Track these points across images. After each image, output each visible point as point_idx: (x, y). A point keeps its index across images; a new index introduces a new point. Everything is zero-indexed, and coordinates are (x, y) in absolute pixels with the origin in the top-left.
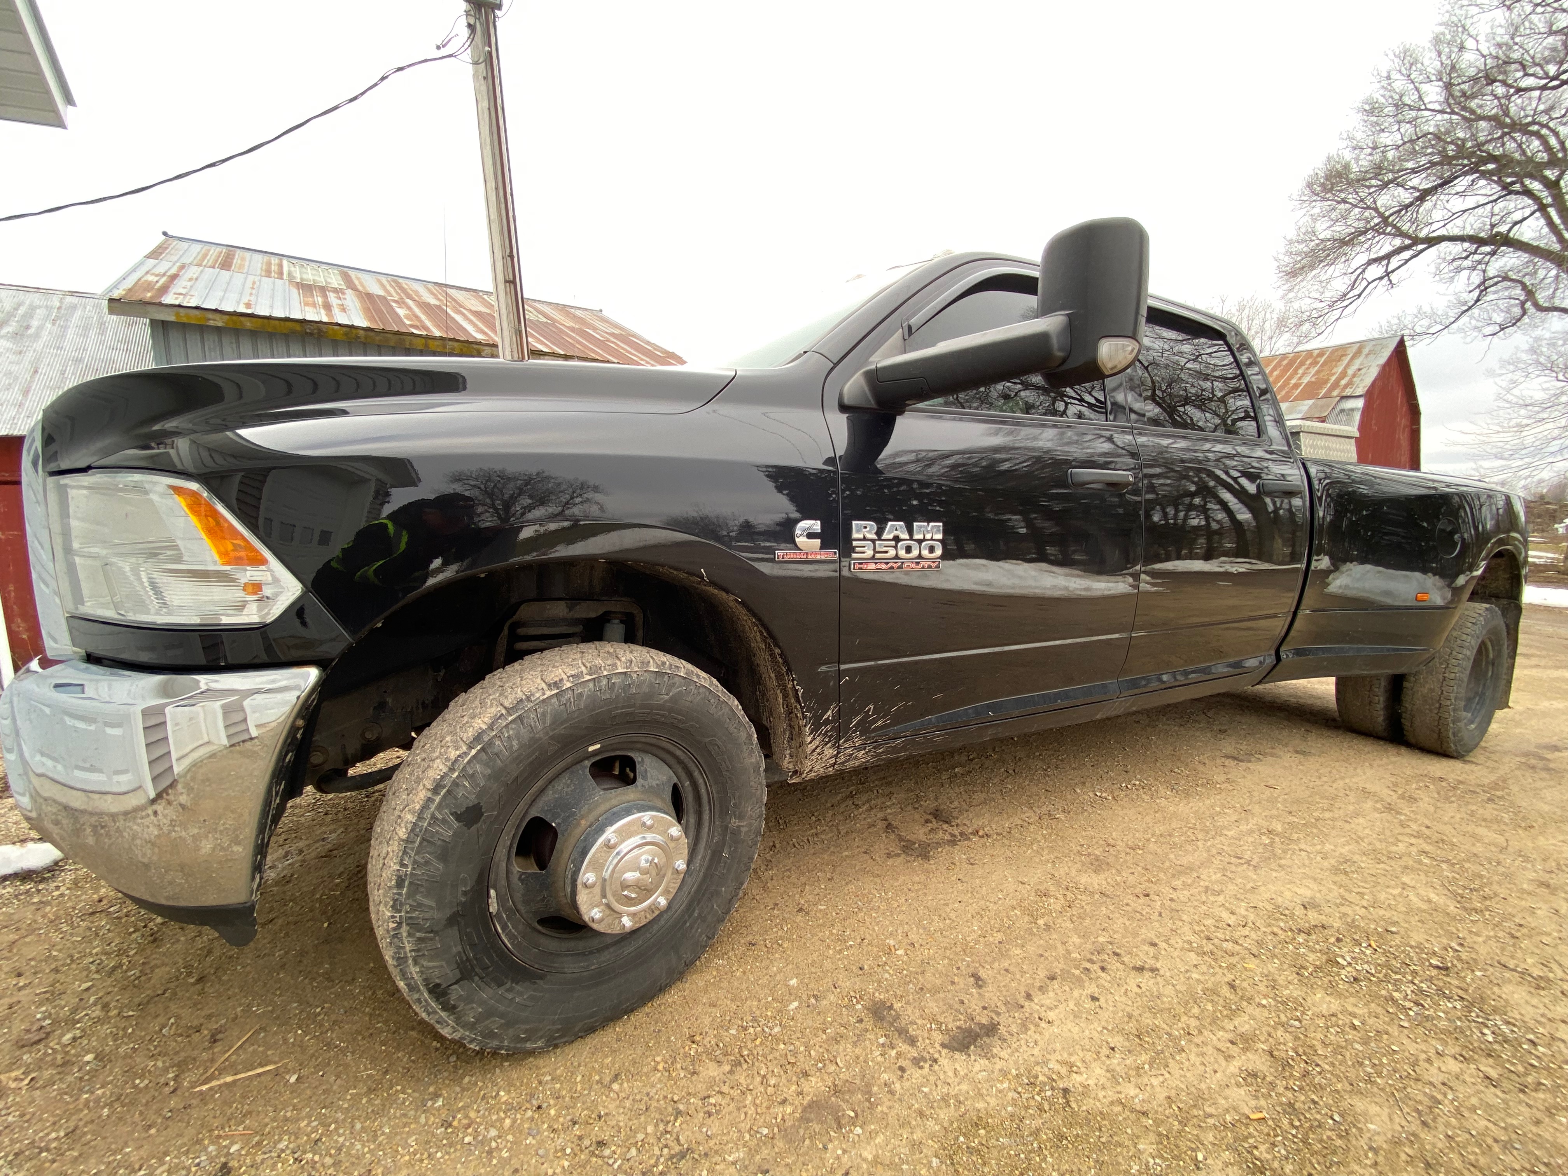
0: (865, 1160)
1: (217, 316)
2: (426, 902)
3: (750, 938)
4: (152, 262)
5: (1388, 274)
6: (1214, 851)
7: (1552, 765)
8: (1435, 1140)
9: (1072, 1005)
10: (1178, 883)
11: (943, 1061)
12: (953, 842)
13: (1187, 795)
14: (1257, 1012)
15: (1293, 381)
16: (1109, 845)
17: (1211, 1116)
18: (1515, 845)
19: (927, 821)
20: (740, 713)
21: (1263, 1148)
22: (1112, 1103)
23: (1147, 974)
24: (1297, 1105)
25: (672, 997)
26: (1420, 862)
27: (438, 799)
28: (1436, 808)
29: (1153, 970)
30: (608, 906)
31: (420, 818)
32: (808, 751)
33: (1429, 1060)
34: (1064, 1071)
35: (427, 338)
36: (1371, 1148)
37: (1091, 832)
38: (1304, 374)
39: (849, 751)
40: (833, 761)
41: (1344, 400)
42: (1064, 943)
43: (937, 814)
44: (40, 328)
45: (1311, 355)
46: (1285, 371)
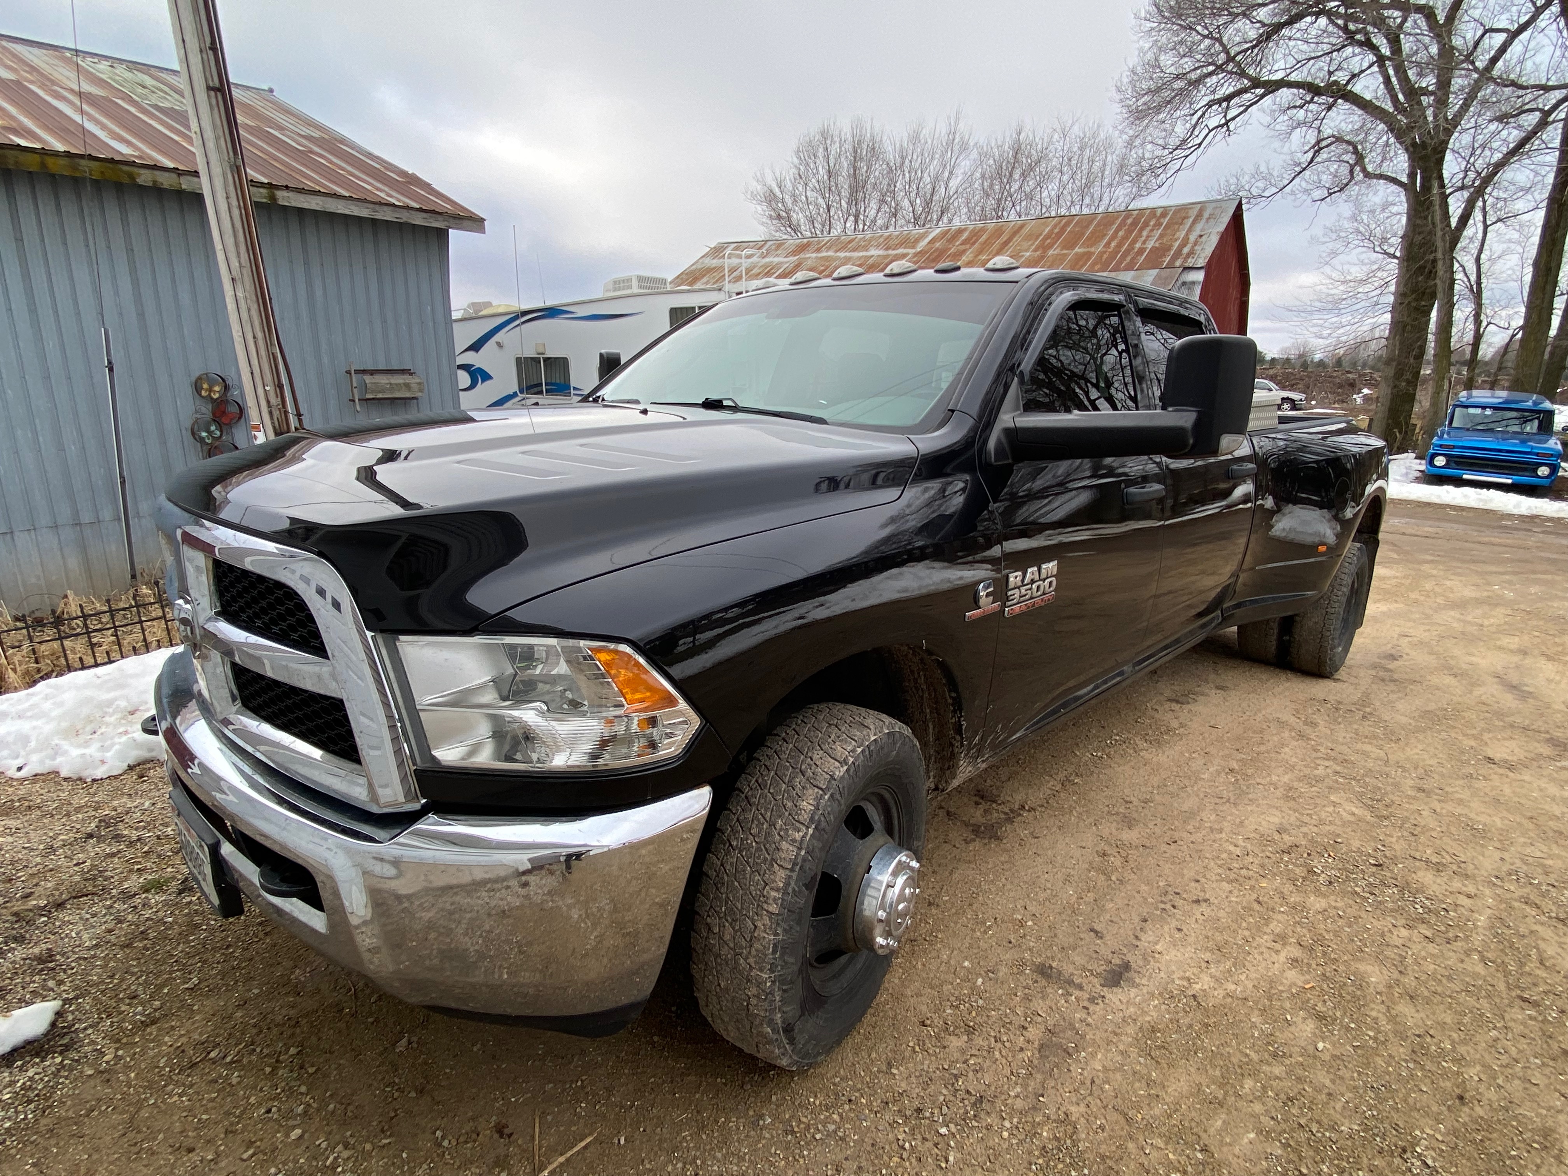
0: (1098, 1071)
5: (1227, 122)
6: (1202, 795)
7: (1396, 676)
8: (1409, 981)
9: (1168, 939)
10: (1190, 828)
11: (1108, 996)
12: (1009, 820)
13: (1159, 744)
14: (1280, 917)
15: (1138, 245)
17: (1283, 991)
18: (1393, 758)
19: (977, 803)
21: (1319, 1005)
22: (1224, 997)
23: (1204, 904)
24: (1328, 974)
26: (1336, 781)
28: (1331, 730)
29: (1206, 901)
33: (1390, 931)
34: (1185, 983)
35: (43, 153)
36: (1377, 993)
37: (1108, 792)
38: (1148, 237)
41: (1185, 272)
42: (1138, 892)
45: (1155, 215)
46: (1129, 232)
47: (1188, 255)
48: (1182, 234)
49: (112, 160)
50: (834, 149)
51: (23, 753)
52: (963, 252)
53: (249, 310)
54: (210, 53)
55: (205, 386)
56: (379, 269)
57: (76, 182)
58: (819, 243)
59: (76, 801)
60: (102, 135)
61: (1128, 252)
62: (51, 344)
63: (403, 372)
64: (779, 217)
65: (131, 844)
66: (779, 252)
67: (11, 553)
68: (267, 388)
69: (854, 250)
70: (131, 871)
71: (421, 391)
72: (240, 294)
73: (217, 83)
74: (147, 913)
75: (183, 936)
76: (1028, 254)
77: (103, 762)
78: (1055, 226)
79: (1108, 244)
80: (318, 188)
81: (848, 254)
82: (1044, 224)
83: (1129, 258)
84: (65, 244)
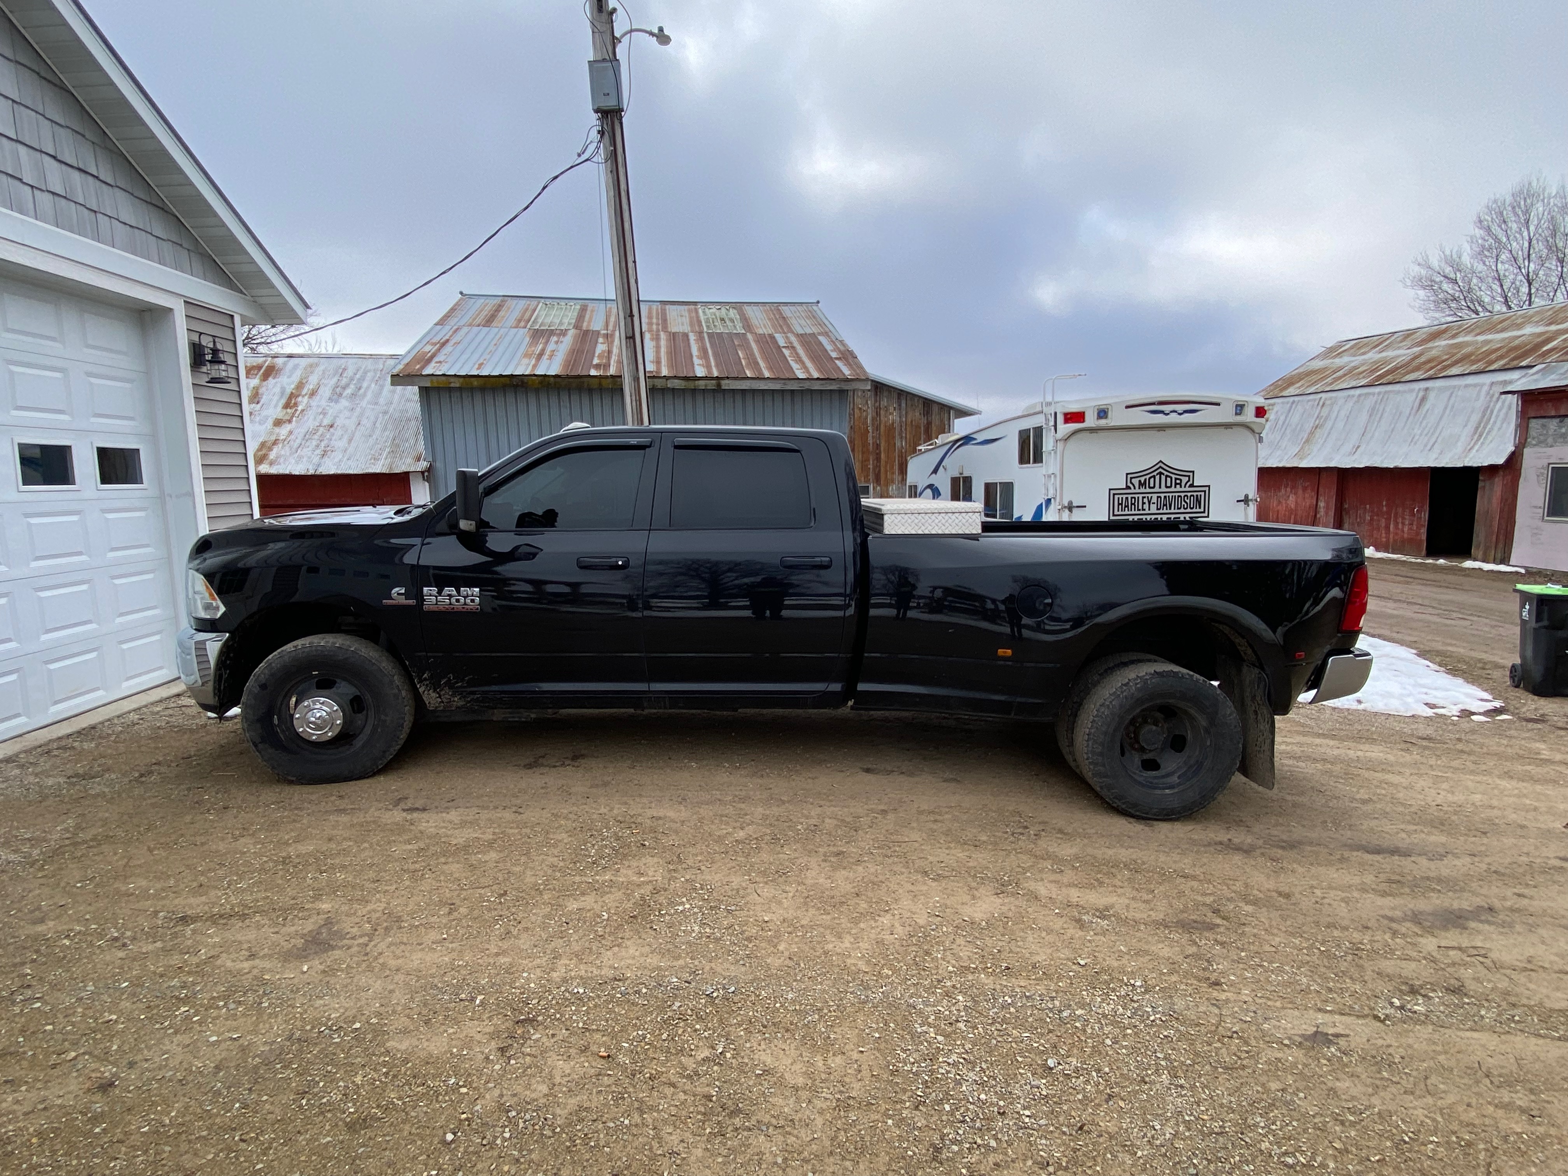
1: (456, 380)
4: (439, 327)
40: (440, 700)
44: (368, 388)
66: (1402, 344)
69: (1502, 331)
80: (749, 375)
81: (1490, 337)
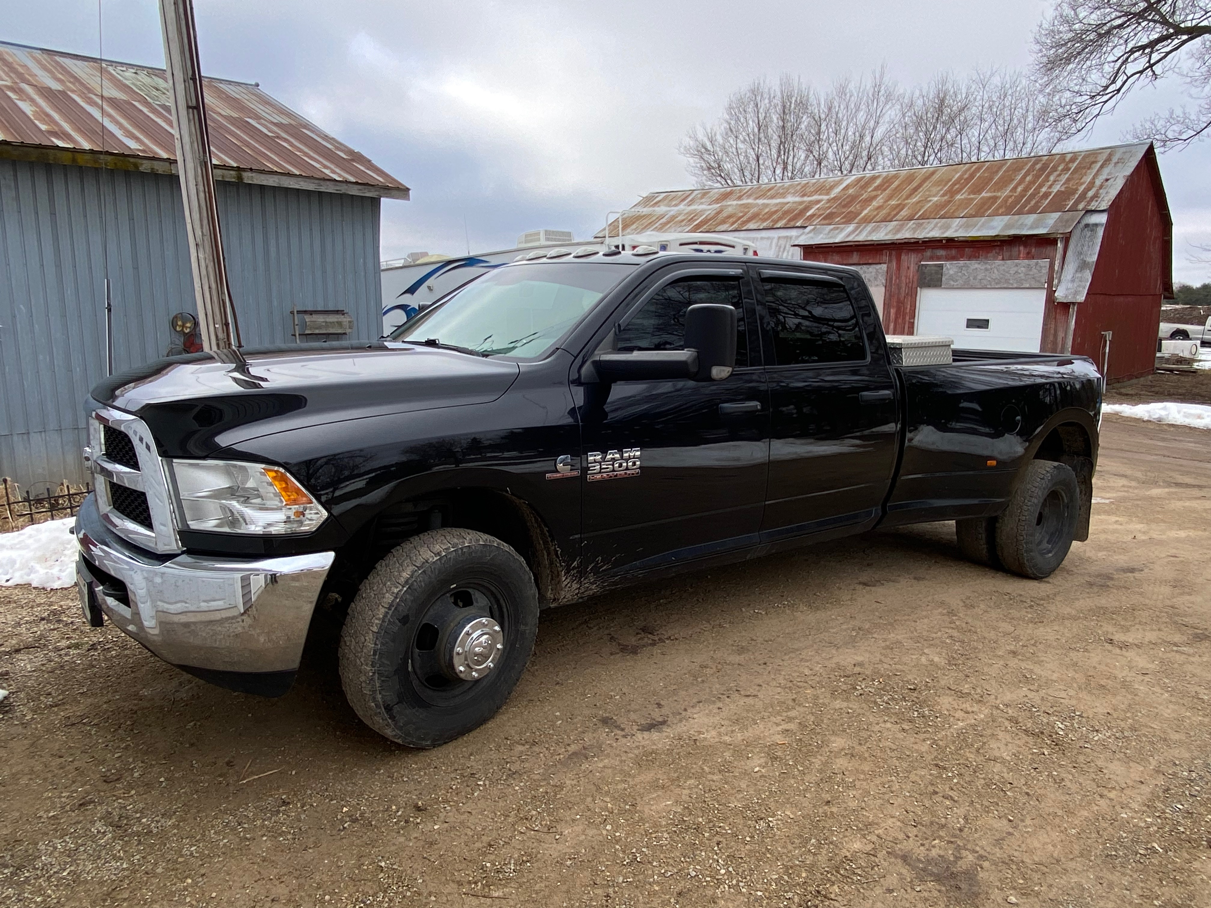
0: (599, 767)
2: (386, 662)
3: (529, 698)
5: (1151, 66)
6: (817, 640)
9: (707, 711)
10: (787, 657)
11: (637, 735)
12: (654, 644)
13: (818, 609)
14: (802, 709)
15: (1044, 190)
16: (752, 640)
17: (761, 744)
19: (638, 633)
20: (524, 564)
23: (751, 698)
25: (490, 725)
27: (391, 612)
29: (755, 696)
30: (468, 665)
31: (383, 621)
32: (563, 586)
34: (696, 734)
35: (74, 151)
37: (744, 633)
38: (1055, 181)
39: (587, 585)
40: (577, 591)
41: (1088, 215)
42: (710, 688)
43: (645, 630)
45: (1064, 159)
46: (1037, 177)
47: (1092, 199)
48: (1088, 179)
49: (123, 155)
50: (764, 105)
51: (11, 571)
52: (875, 197)
53: (207, 267)
54: (191, 82)
55: (180, 323)
56: (322, 231)
57: (97, 171)
58: (740, 191)
59: (38, 600)
60: (119, 133)
61: (1033, 196)
62: (69, 292)
63: (337, 312)
64: (709, 168)
65: (67, 625)
66: (703, 200)
67: (26, 449)
68: (217, 326)
69: (772, 197)
70: (63, 638)
71: (350, 328)
72: (201, 256)
73: (194, 103)
74: (66, 658)
75: (85, 670)
76: (936, 199)
77: (59, 578)
78: (965, 172)
79: (1015, 189)
80: (275, 169)
81: (766, 201)
82: (954, 170)
83: (1033, 203)
84: (85, 216)
